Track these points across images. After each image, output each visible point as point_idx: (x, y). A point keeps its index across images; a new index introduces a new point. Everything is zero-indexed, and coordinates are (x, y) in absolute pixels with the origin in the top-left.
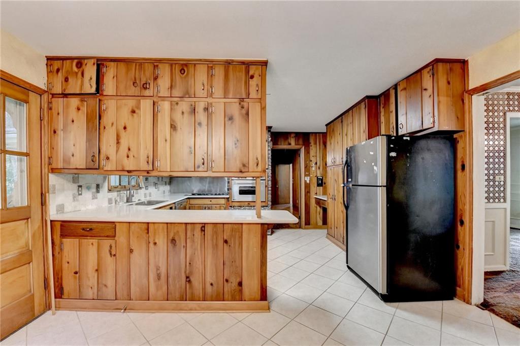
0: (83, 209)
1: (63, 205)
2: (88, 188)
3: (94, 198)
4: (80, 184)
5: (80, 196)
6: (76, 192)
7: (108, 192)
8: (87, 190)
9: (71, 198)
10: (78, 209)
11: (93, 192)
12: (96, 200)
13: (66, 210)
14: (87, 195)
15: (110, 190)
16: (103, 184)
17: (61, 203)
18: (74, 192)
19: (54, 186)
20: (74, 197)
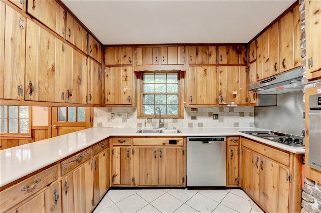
0: (115, 127)
1: (102, 123)
2: (120, 115)
3: (124, 121)
4: (113, 113)
5: (113, 120)
6: (110, 117)
7: (137, 119)
8: (119, 117)
9: (107, 120)
10: (111, 126)
11: (123, 118)
12: (125, 123)
13: (103, 126)
14: (119, 119)
15: (138, 118)
16: (132, 113)
17: (101, 122)
18: (109, 117)
19: (96, 113)
20: (109, 120)
